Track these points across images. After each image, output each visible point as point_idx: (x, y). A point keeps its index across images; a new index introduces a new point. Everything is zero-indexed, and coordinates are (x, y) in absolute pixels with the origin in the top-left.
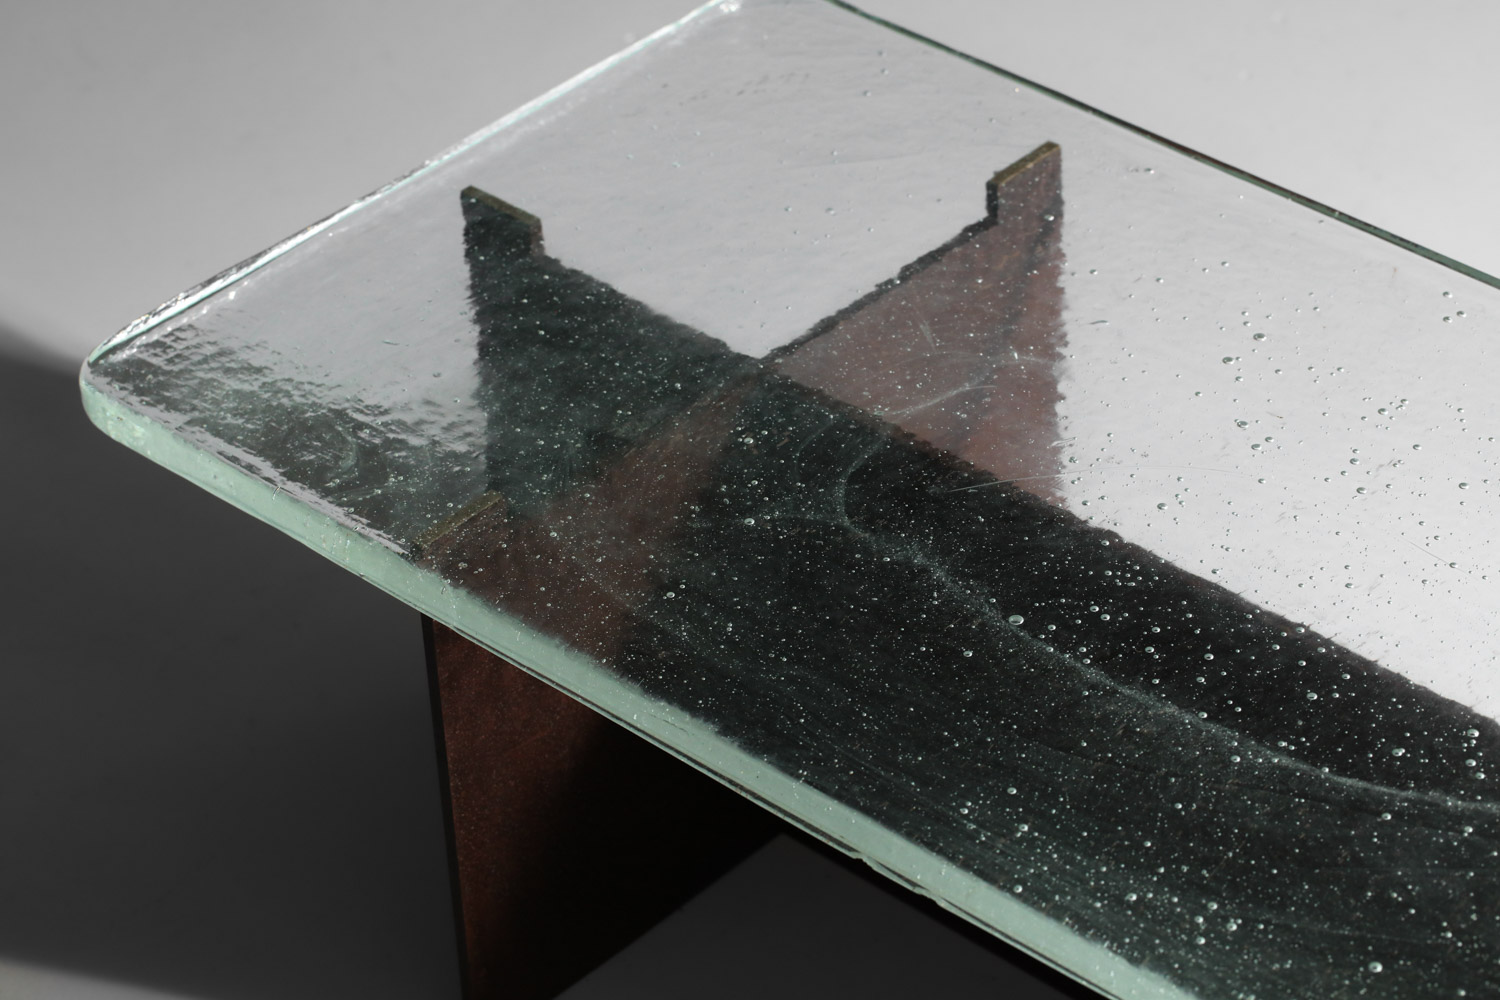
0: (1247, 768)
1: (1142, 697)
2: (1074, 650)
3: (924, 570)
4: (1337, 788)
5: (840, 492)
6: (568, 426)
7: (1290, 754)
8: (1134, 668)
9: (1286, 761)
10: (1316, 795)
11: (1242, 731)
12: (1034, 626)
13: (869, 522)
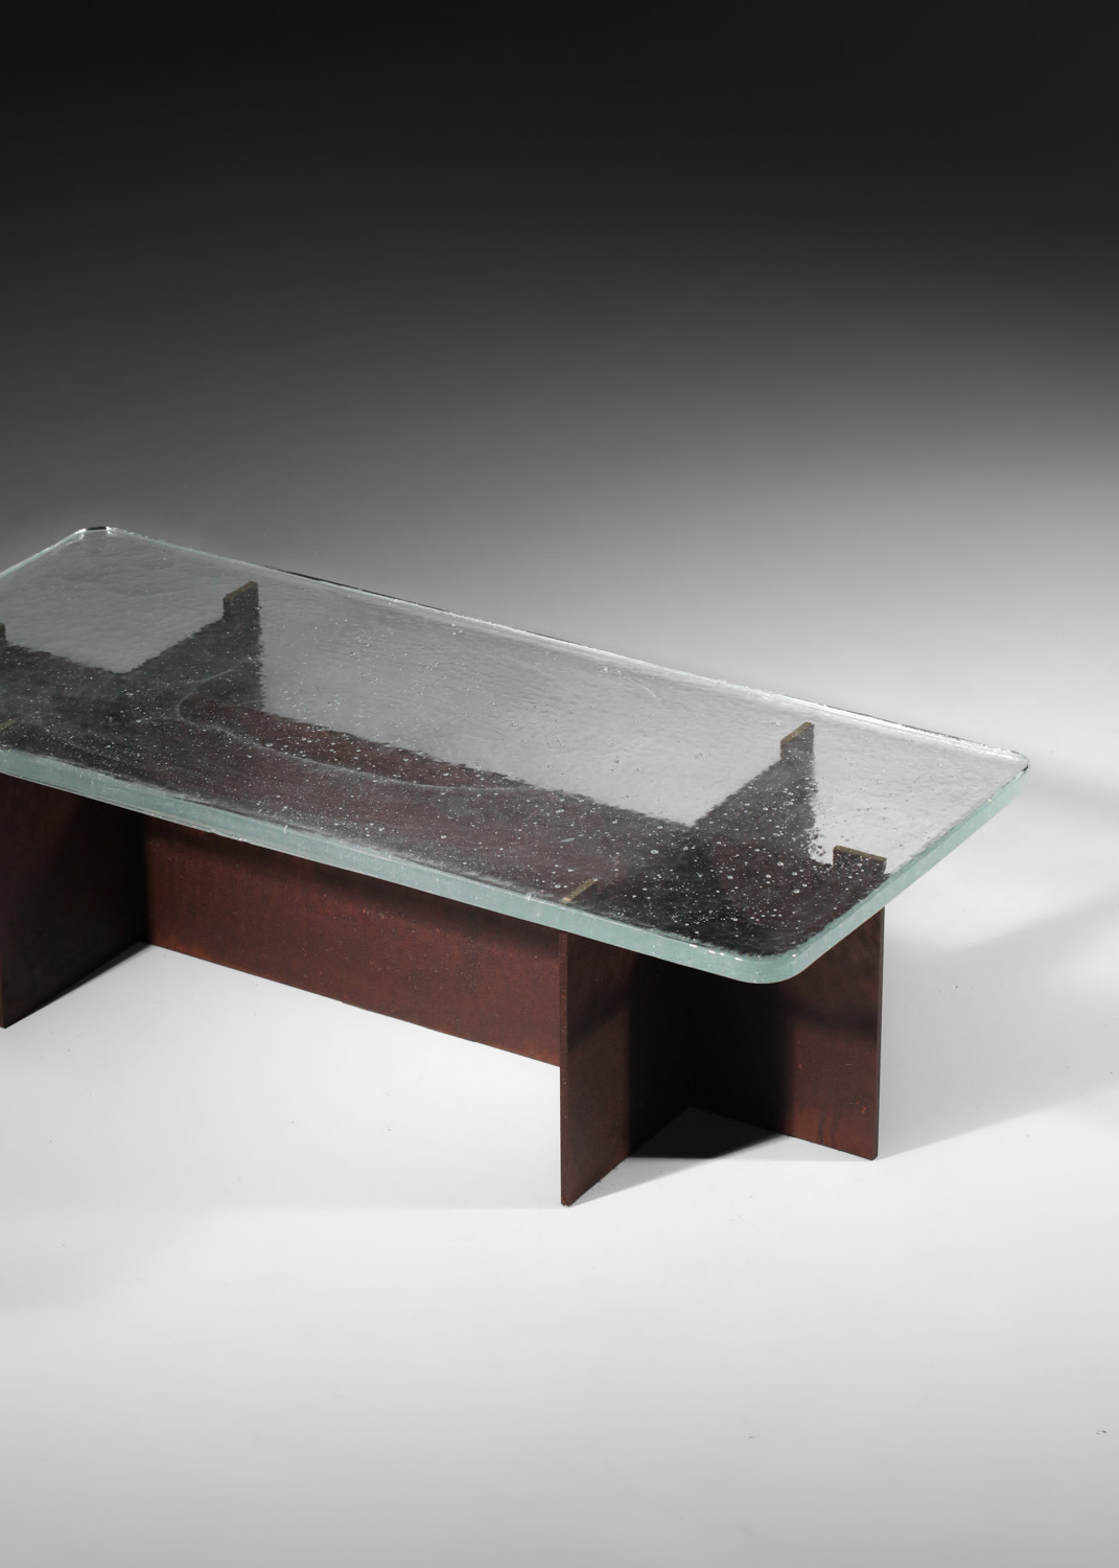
0: (378, 785)
1: (331, 766)
2: (298, 752)
3: (222, 733)
4: (421, 788)
5: (178, 710)
6: (43, 695)
7: (398, 779)
8: (324, 757)
9: (397, 781)
10: (411, 791)
11: (377, 773)
12: (278, 747)
13: (194, 718)
